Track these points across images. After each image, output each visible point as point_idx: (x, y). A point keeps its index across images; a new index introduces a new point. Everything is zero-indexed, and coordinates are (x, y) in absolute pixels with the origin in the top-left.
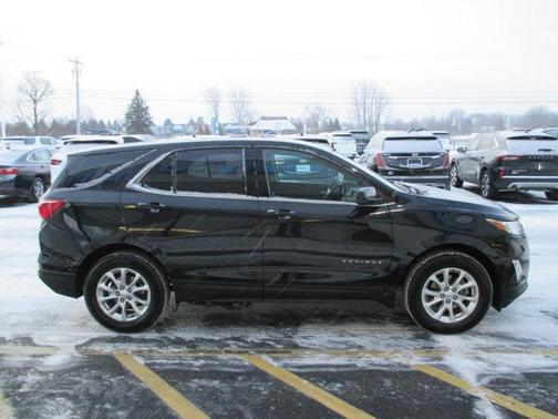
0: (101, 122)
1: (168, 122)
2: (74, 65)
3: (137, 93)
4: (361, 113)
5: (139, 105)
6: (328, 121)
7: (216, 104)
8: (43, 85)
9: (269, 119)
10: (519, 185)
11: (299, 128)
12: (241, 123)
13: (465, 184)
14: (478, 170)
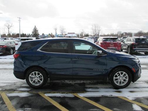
0: (25, 34)
1: (43, 34)
2: (19, 19)
3: (35, 26)
4: (94, 32)
5: (36, 30)
6: (85, 34)
7: (56, 29)
8: (11, 24)
9: (70, 33)
10: (138, 51)
11: (78, 36)
12: (62, 34)
13: (123, 51)
14: (127, 47)
